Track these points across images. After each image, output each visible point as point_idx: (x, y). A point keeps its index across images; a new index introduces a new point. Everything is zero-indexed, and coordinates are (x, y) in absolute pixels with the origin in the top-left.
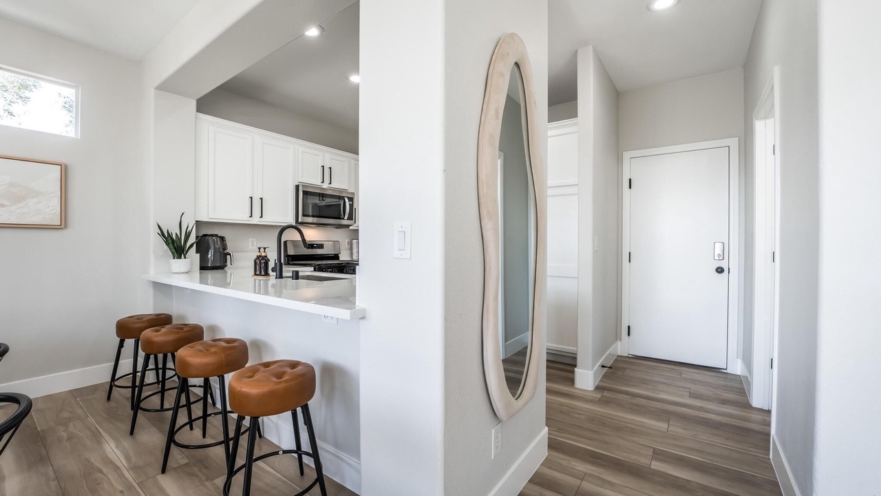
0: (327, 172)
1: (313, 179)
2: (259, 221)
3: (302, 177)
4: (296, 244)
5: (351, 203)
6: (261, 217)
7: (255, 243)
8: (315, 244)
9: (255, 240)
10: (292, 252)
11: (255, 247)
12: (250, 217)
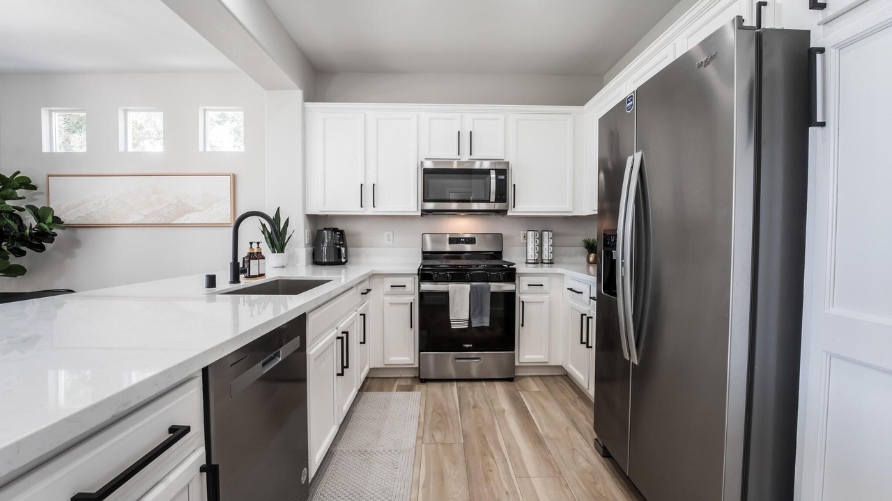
0: (466, 139)
1: (445, 152)
2: (373, 211)
3: (430, 152)
4: (437, 237)
5: (503, 177)
6: (374, 207)
7: (391, 237)
8: (463, 238)
9: (391, 233)
10: (429, 248)
11: (391, 242)
12: (362, 207)
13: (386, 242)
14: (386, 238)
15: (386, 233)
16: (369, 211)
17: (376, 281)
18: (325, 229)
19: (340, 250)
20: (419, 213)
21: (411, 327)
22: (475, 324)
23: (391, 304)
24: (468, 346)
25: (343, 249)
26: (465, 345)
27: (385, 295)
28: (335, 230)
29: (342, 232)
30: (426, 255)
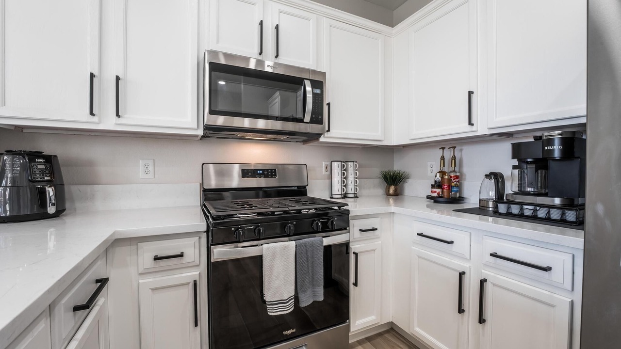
0: (271, 34)
2: (117, 124)
3: (218, 42)
4: (222, 169)
5: (318, 91)
6: (118, 115)
7: (151, 168)
8: (260, 170)
9: (150, 163)
10: (213, 183)
11: (150, 175)
12: (92, 113)
13: (142, 175)
14: (142, 169)
15: (141, 163)
16: (108, 122)
17: (121, 252)
18: (9, 152)
19: (42, 193)
20: (200, 132)
21: (196, 325)
22: (305, 302)
23: (154, 290)
24: (289, 332)
25: (50, 191)
26: (285, 333)
27: (141, 274)
28: (34, 156)
29: (50, 160)
30: (210, 195)
